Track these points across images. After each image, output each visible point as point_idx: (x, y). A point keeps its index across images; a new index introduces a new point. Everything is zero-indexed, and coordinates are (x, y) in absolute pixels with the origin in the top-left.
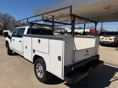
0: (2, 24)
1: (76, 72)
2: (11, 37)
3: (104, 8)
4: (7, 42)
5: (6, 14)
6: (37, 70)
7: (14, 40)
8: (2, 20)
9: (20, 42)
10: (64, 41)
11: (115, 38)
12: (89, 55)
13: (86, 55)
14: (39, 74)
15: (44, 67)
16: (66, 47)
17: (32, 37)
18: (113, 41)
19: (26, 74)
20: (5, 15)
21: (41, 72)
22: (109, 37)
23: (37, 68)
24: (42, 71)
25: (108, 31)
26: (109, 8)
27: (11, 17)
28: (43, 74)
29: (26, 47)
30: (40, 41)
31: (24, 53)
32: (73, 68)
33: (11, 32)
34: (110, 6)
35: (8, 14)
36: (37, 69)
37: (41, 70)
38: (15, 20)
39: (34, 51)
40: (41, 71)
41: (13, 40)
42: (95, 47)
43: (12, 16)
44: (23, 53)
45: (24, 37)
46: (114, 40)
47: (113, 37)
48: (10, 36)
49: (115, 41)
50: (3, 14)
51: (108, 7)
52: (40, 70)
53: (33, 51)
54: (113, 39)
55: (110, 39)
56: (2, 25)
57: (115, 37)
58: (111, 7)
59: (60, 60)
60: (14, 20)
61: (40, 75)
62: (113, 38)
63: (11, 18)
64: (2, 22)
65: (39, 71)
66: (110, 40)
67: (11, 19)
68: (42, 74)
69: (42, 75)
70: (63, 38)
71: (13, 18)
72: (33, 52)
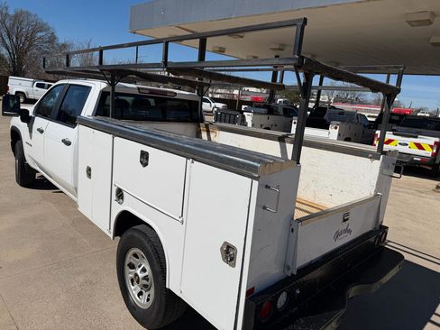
0: (4, 51)
1: (296, 309)
2: (31, 114)
3: (409, 22)
4: (15, 135)
5: (22, 13)
6: (129, 274)
7: (41, 131)
8: (4, 34)
9: (68, 143)
10: (256, 183)
11: (436, 143)
12: (350, 231)
13: (338, 235)
14: (134, 290)
15: (157, 268)
16: (264, 208)
17: (115, 135)
18: (428, 153)
19: (81, 279)
20: (18, 17)
21: (145, 286)
22: (416, 137)
23: (127, 262)
24: (147, 280)
25: (407, 107)
26: (429, 22)
27: (41, 27)
28: (152, 291)
29: (89, 170)
30: (147, 158)
31: (79, 190)
32: (282, 299)
33: (38, 86)
34: (433, 14)
35: (28, 14)
36: (127, 268)
37: (146, 278)
38: (55, 38)
39: (120, 194)
40: (145, 282)
41: (38, 130)
42: (376, 195)
43: (45, 22)
44: (76, 189)
45: (80, 128)
46: (435, 151)
47: (432, 140)
48: (27, 112)
49: (434, 155)
50: (12, 13)
51: (427, 17)
52: (141, 275)
53: (117, 194)
54: (431, 147)
55: (419, 146)
56: (7, 56)
57: (437, 140)
58: (436, 19)
59: (232, 259)
60: (52, 39)
61: (139, 296)
62: (428, 141)
63: (41, 31)
64: (7, 41)
65: (138, 282)
66: (415, 151)
67: (39, 34)
68: (147, 293)
69: (145, 294)
70: (254, 169)
71: (49, 29)
72: (114, 197)
